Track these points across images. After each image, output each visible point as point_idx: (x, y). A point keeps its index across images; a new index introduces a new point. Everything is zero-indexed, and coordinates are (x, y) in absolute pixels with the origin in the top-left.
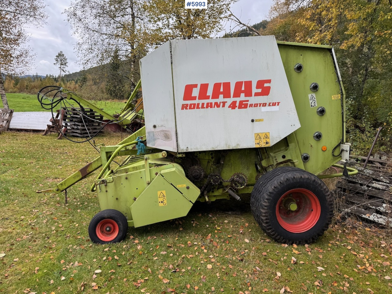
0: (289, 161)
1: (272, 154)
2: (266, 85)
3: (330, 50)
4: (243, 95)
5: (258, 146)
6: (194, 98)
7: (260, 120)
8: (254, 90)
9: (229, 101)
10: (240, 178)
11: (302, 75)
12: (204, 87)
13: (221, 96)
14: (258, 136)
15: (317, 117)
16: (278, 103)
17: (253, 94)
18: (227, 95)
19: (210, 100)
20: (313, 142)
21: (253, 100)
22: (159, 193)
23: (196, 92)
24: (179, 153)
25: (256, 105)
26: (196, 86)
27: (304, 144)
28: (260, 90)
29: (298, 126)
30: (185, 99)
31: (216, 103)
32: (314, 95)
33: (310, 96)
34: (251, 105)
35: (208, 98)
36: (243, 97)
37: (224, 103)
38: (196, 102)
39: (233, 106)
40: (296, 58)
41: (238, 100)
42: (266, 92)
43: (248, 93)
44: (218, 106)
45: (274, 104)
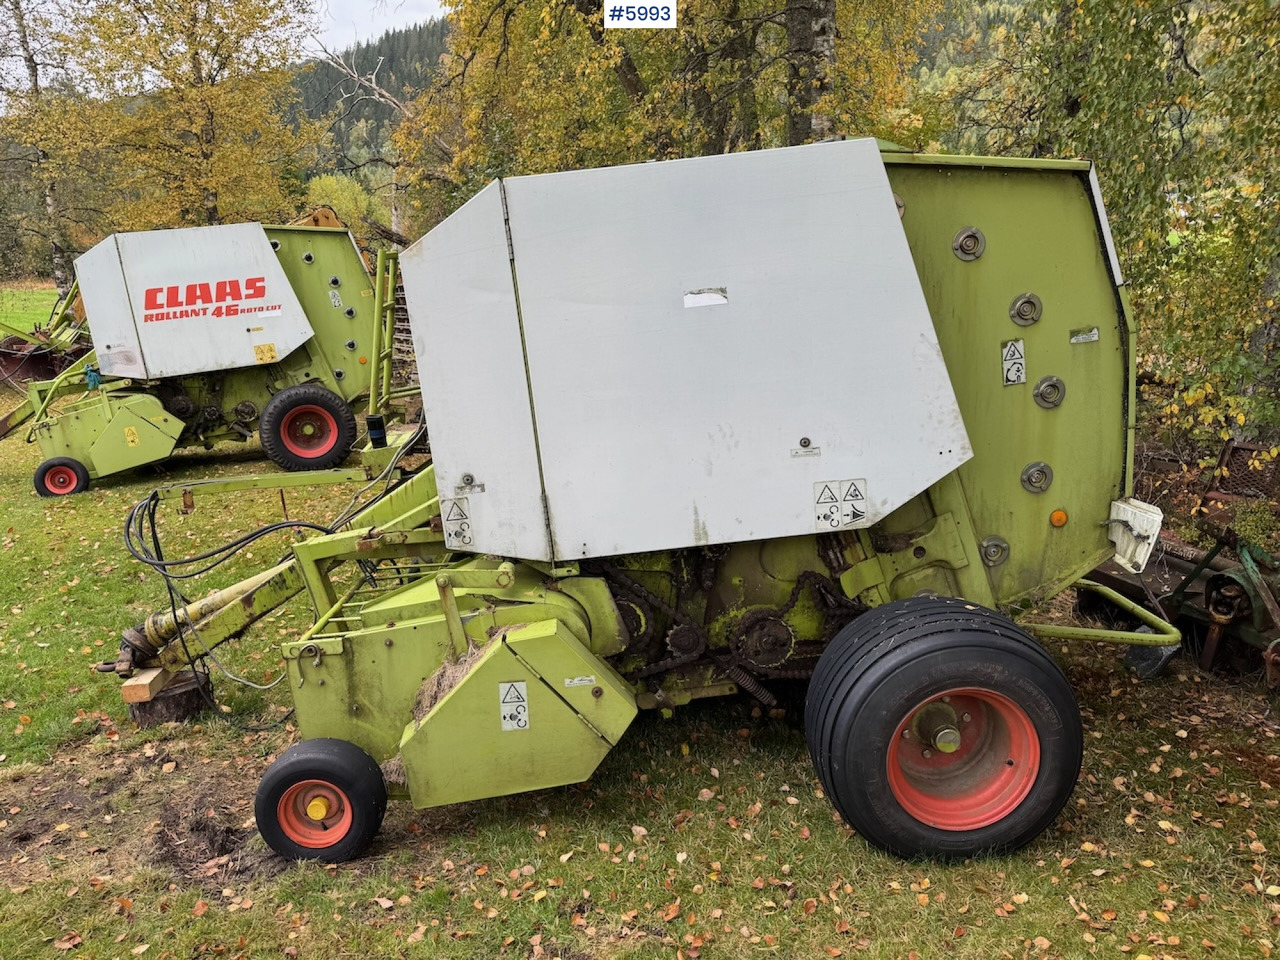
0: (316, 380)
1: (290, 373)
2: (258, 284)
3: (347, 233)
4: (229, 298)
5: (261, 362)
6: (161, 306)
7: (258, 329)
8: (244, 291)
9: (212, 307)
10: (247, 406)
11: (315, 267)
12: (173, 292)
13: (199, 301)
14: (259, 350)
15: (345, 319)
16: (279, 307)
17: (243, 297)
18: (207, 299)
19: (184, 308)
20: (346, 352)
21: (243, 304)
22: (126, 430)
23: (162, 298)
24: (151, 380)
25: (249, 310)
26: (161, 290)
27: (334, 357)
28: (251, 292)
29: (311, 333)
30: (148, 307)
31: (193, 311)
32: (336, 292)
33: (330, 293)
34: (243, 311)
35: (181, 304)
36: (229, 301)
37: (205, 311)
38: (165, 310)
39: (218, 312)
40: (301, 247)
41: (223, 305)
42: (260, 292)
43: (236, 295)
44: (197, 314)
45: (274, 308)
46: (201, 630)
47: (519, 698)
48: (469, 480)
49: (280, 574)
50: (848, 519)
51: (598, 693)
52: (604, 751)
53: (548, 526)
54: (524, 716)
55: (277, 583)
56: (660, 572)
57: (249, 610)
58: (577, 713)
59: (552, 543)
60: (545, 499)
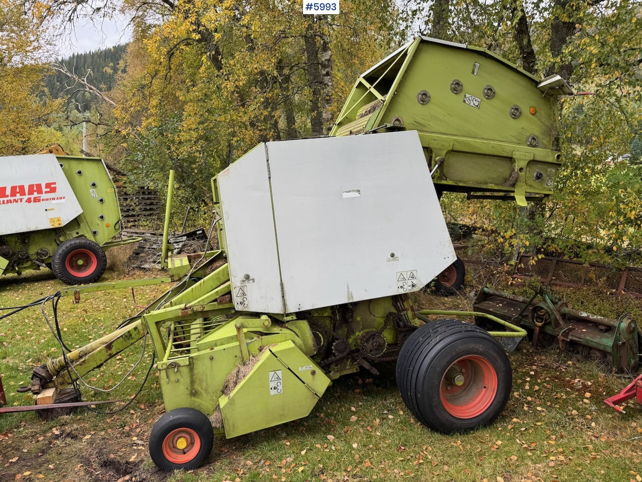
0: (82, 236)
1: (68, 232)
2: (52, 186)
3: (101, 160)
4: (35, 193)
5: (53, 227)
7: (52, 209)
8: (44, 190)
9: (25, 198)
10: (43, 251)
11: (83, 177)
12: (3, 189)
13: (18, 195)
14: (52, 220)
15: (99, 204)
16: (64, 197)
17: (44, 192)
18: (22, 193)
19: (9, 198)
20: (99, 221)
21: (43, 196)
25: (47, 200)
27: (92, 223)
28: (48, 190)
29: (81, 211)
31: (15, 200)
32: (94, 190)
33: (91, 190)
34: (43, 200)
35: (7, 196)
36: (36, 195)
37: (21, 199)
39: (29, 201)
40: (75, 167)
41: (32, 196)
42: (53, 190)
43: (40, 192)
44: (17, 202)
45: (61, 198)
46: (81, 365)
47: (278, 378)
48: (247, 277)
49: (129, 332)
50: (410, 288)
51: (313, 373)
52: (316, 401)
53: (283, 297)
54: (280, 387)
55: (126, 337)
56: (327, 316)
57: (109, 352)
58: (304, 383)
59: (285, 305)
60: (282, 284)
